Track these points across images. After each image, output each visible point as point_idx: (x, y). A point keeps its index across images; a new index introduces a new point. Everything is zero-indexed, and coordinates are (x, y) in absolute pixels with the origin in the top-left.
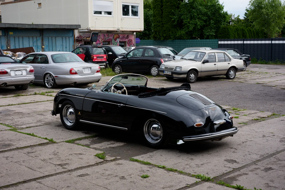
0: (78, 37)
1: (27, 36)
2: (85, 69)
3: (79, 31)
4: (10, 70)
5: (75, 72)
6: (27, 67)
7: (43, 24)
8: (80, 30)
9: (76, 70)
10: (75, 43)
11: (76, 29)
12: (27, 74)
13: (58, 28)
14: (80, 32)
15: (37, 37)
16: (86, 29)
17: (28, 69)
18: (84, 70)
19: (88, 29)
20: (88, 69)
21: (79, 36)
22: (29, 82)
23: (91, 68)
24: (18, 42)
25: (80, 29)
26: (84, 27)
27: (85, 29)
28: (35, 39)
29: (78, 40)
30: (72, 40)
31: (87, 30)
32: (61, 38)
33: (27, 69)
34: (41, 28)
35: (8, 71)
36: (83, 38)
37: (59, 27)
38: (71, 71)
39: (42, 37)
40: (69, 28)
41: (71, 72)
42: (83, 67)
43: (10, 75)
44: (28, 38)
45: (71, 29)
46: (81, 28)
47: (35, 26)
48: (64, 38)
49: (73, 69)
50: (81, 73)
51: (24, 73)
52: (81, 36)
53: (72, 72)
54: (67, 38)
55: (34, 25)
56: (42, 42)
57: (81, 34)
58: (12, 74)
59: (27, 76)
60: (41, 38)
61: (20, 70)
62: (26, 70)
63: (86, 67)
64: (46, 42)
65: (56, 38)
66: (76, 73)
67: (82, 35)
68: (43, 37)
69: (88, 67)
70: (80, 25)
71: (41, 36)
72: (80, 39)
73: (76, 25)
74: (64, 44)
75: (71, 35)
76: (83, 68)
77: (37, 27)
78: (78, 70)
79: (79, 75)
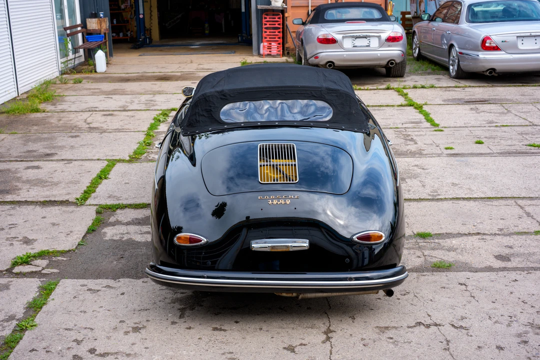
2: (524, 39)
4: (342, 36)
5: (494, 45)
6: (383, 31)
9: (496, 39)
12: (381, 45)
17: (384, 36)
18: (523, 42)
20: (533, 39)
22: (384, 63)
33: (381, 34)
35: (338, 37)
38: (484, 41)
41: (485, 45)
42: (519, 35)
43: (342, 47)
49: (490, 39)
50: (512, 47)
51: (375, 43)
53: (487, 45)
58: (348, 44)
59: (380, 49)
61: (365, 37)
62: (379, 37)
63: (529, 34)
66: (496, 48)
69: (533, 34)
76: (517, 37)
78: (504, 40)
79: (504, 52)
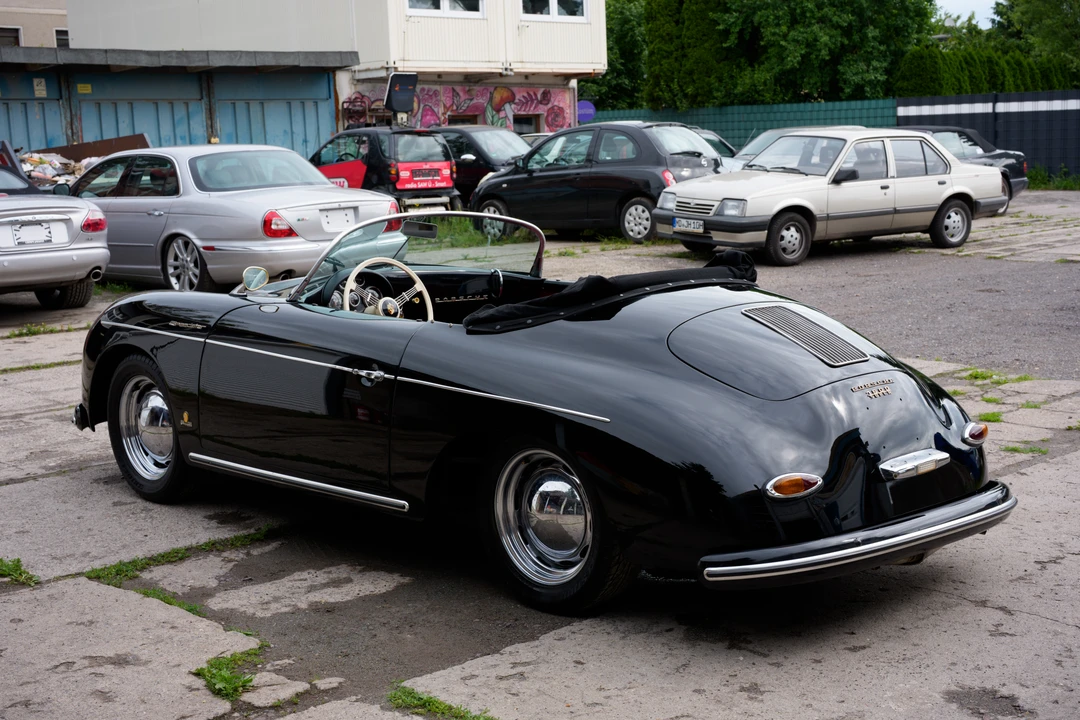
0: (350, 101)
1: (147, 100)
2: (330, 214)
3: (353, 79)
5: (284, 227)
6: (74, 210)
7: (207, 52)
8: (359, 71)
9: (287, 218)
10: (340, 123)
11: (340, 68)
12: (73, 238)
13: (267, 64)
14: (358, 81)
15: (187, 104)
16: (382, 68)
17: (79, 218)
18: (327, 220)
19: (387, 69)
20: (343, 213)
21: (356, 98)
22: (81, 273)
23: (355, 209)
24: (115, 123)
25: (356, 68)
26: (370, 62)
27: (376, 69)
28: (180, 112)
29: (353, 114)
30: (326, 110)
31: (383, 74)
32: (282, 107)
33: (74, 216)
34: (201, 64)
36: (373, 103)
37: (271, 62)
38: (267, 223)
39: (210, 102)
40: (313, 64)
41: (269, 229)
42: (322, 207)
44: (152, 108)
45: (322, 68)
46: (359, 63)
47: (177, 58)
48: (296, 105)
49: (277, 216)
50: (314, 231)
51: (60, 234)
52: (363, 96)
53: (273, 227)
54: (309, 106)
55: (174, 55)
56: (209, 123)
57: (361, 88)
59: (72, 246)
60: (204, 103)
61: (39, 223)
62: (68, 222)
63: (336, 206)
64: (223, 122)
65: (265, 105)
66: (290, 233)
67: (367, 94)
68: (213, 101)
69: (343, 205)
70: (356, 53)
71: (205, 99)
72: (357, 108)
73: (340, 53)
74: (298, 128)
75: (324, 93)
76: (321, 210)
77: (184, 63)
78: (300, 218)
79: (302, 240)
